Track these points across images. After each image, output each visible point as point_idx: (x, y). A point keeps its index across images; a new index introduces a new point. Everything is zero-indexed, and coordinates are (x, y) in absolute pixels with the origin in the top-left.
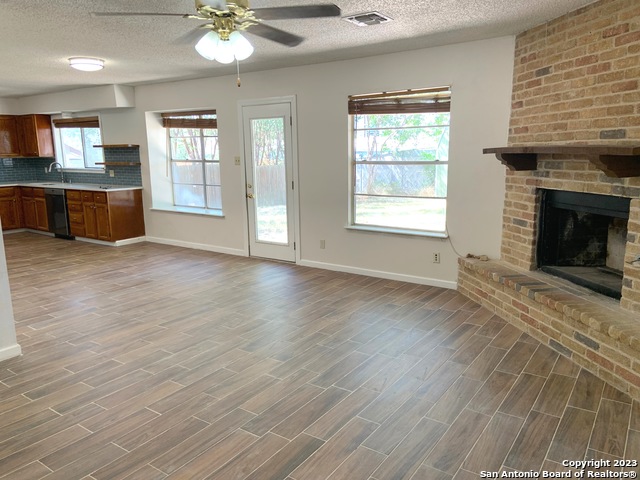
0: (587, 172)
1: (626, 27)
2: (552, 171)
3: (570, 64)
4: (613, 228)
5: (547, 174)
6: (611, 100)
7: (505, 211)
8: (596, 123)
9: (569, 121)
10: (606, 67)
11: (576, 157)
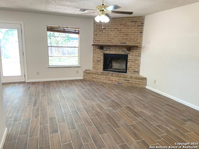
0: (118, 50)
1: (126, 24)
2: (108, 50)
3: (112, 28)
4: (113, 61)
5: (107, 50)
6: (123, 37)
7: (93, 59)
8: (119, 41)
9: (112, 40)
10: (121, 30)
11: (114, 47)
